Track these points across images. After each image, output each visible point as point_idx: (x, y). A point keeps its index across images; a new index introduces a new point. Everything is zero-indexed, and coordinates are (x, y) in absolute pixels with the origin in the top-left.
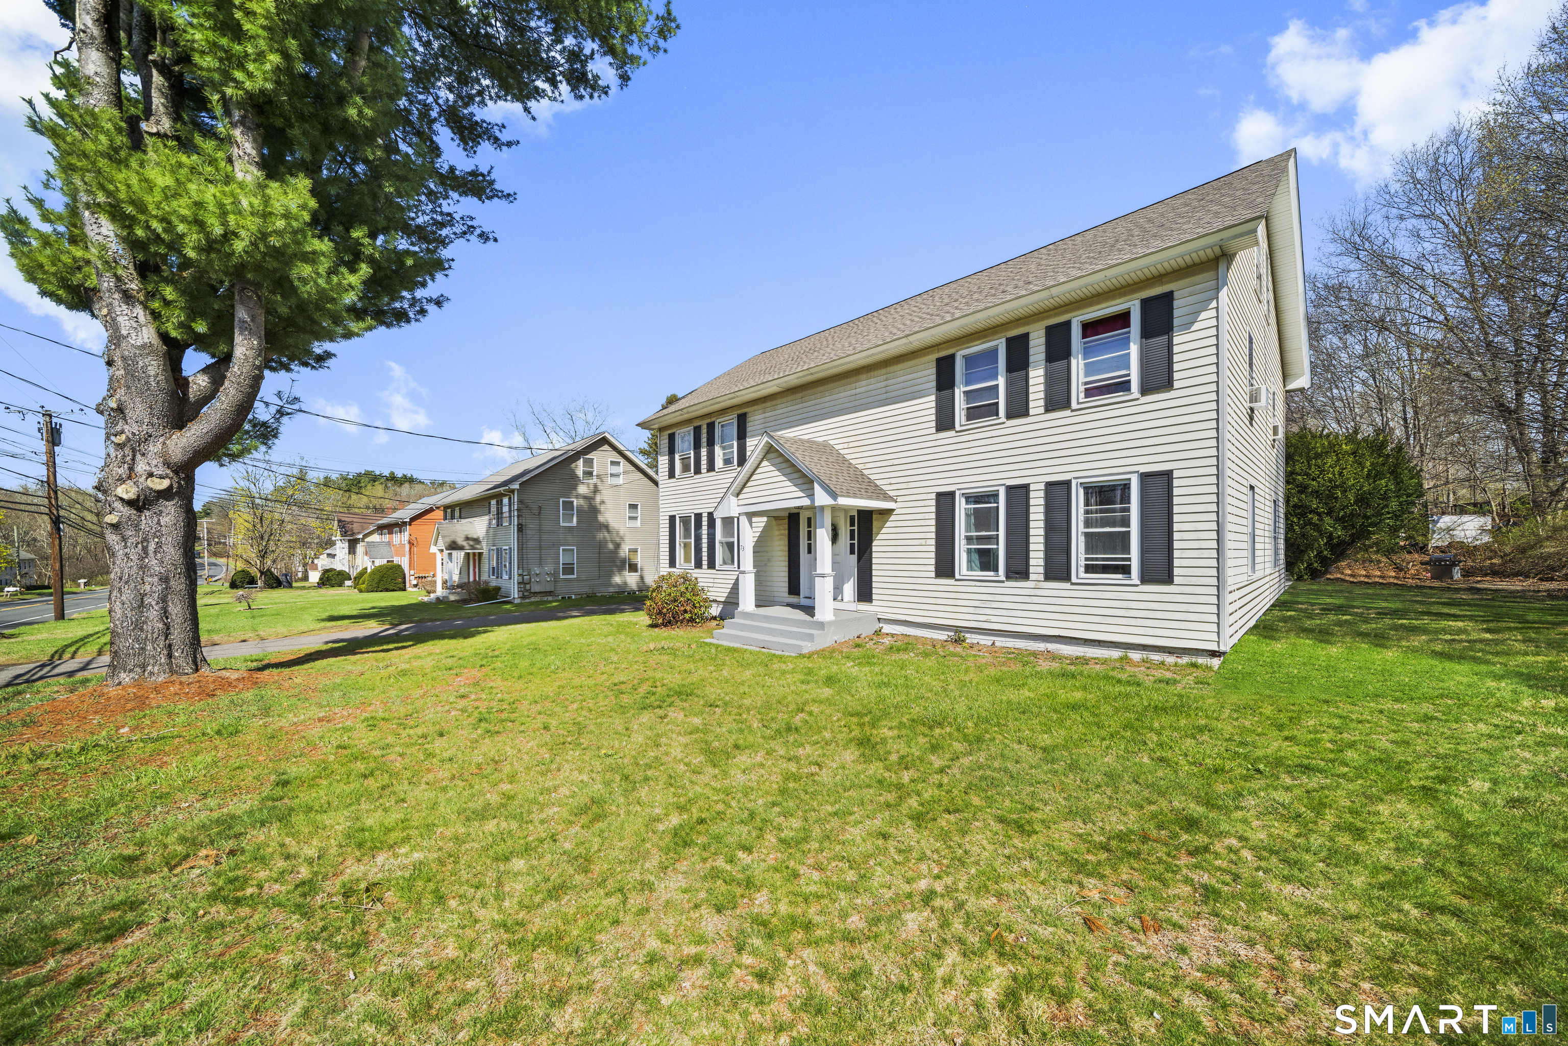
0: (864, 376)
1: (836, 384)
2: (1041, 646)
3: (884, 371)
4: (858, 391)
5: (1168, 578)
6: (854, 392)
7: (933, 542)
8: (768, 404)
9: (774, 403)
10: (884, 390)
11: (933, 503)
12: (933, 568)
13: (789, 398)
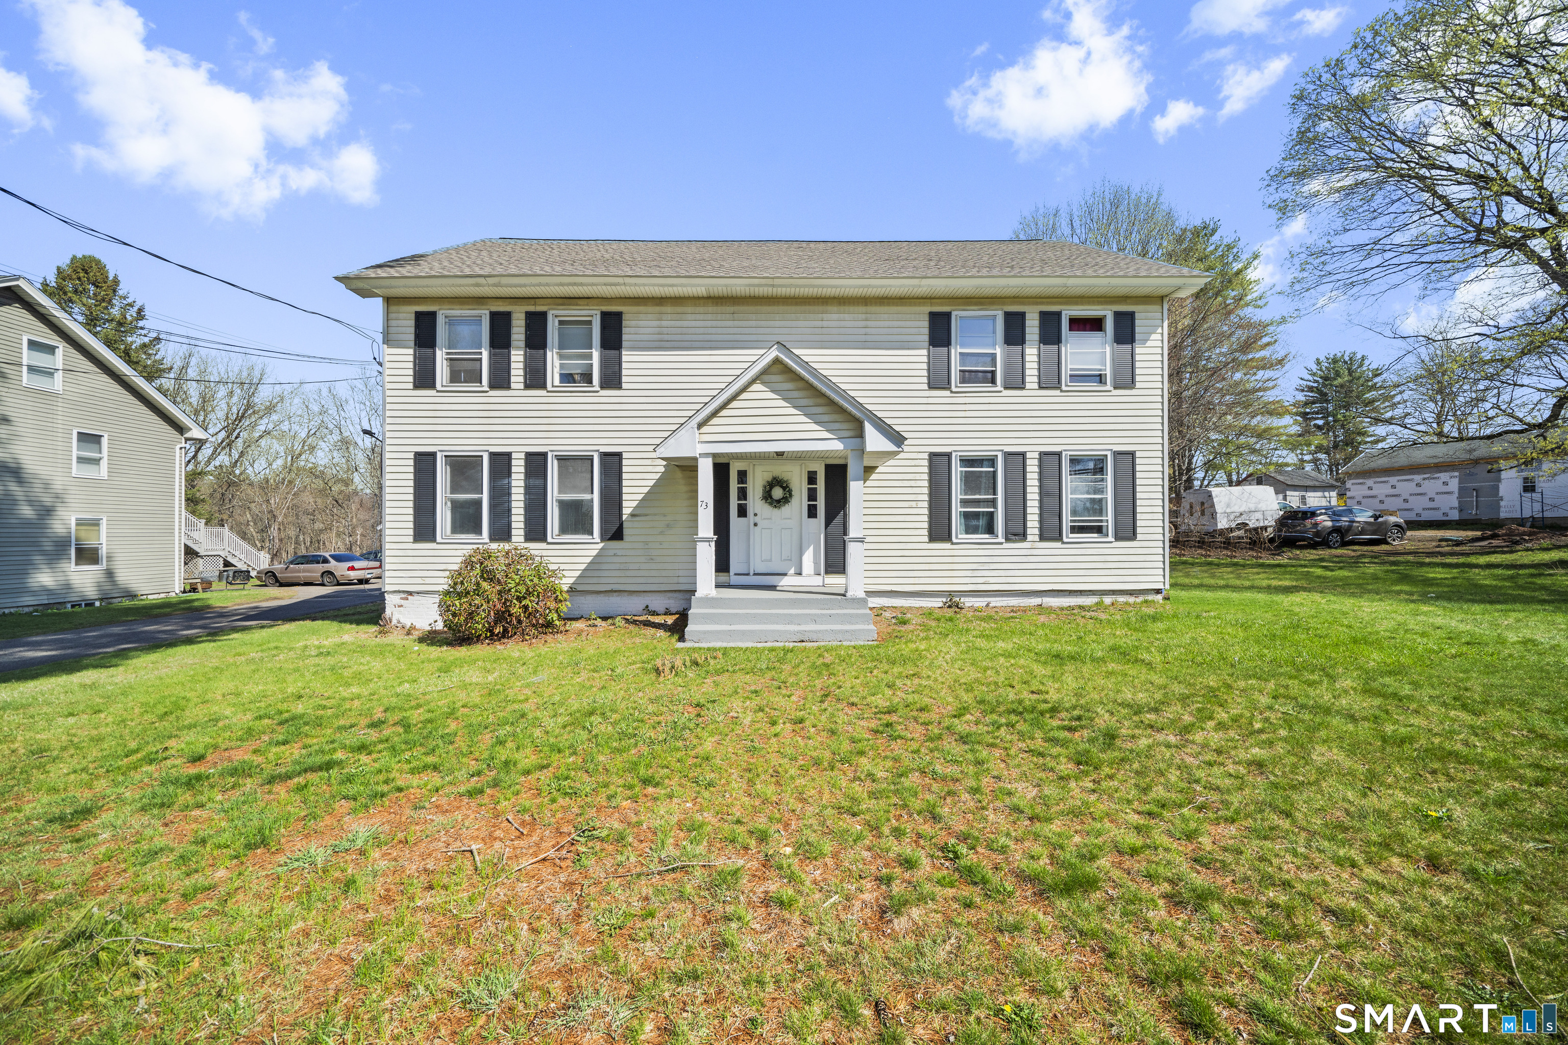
0: (835, 309)
1: (794, 308)
2: (1036, 601)
3: (862, 309)
4: (825, 324)
5: (1133, 536)
6: (819, 324)
7: (926, 504)
8: (668, 309)
9: (679, 309)
10: (863, 331)
11: (926, 463)
12: (926, 532)
13: (710, 309)
